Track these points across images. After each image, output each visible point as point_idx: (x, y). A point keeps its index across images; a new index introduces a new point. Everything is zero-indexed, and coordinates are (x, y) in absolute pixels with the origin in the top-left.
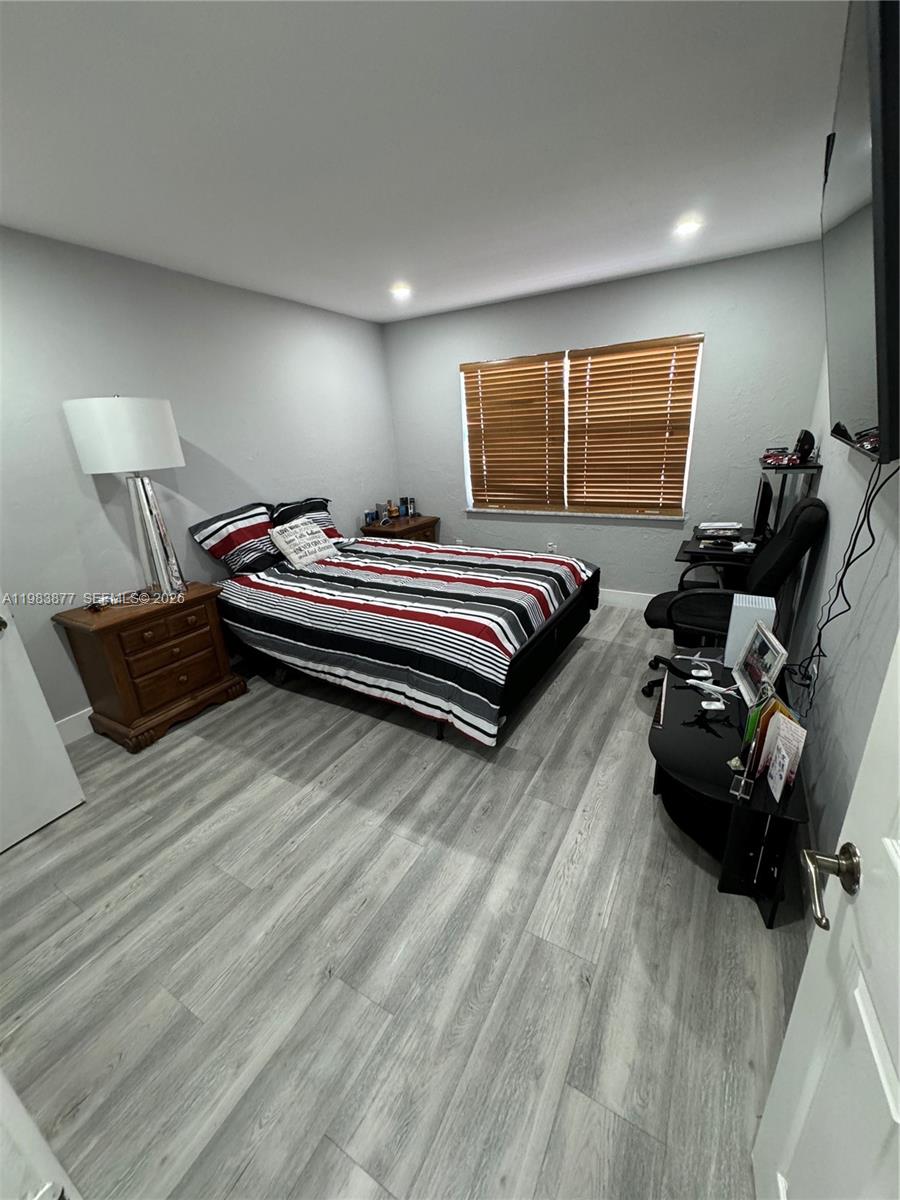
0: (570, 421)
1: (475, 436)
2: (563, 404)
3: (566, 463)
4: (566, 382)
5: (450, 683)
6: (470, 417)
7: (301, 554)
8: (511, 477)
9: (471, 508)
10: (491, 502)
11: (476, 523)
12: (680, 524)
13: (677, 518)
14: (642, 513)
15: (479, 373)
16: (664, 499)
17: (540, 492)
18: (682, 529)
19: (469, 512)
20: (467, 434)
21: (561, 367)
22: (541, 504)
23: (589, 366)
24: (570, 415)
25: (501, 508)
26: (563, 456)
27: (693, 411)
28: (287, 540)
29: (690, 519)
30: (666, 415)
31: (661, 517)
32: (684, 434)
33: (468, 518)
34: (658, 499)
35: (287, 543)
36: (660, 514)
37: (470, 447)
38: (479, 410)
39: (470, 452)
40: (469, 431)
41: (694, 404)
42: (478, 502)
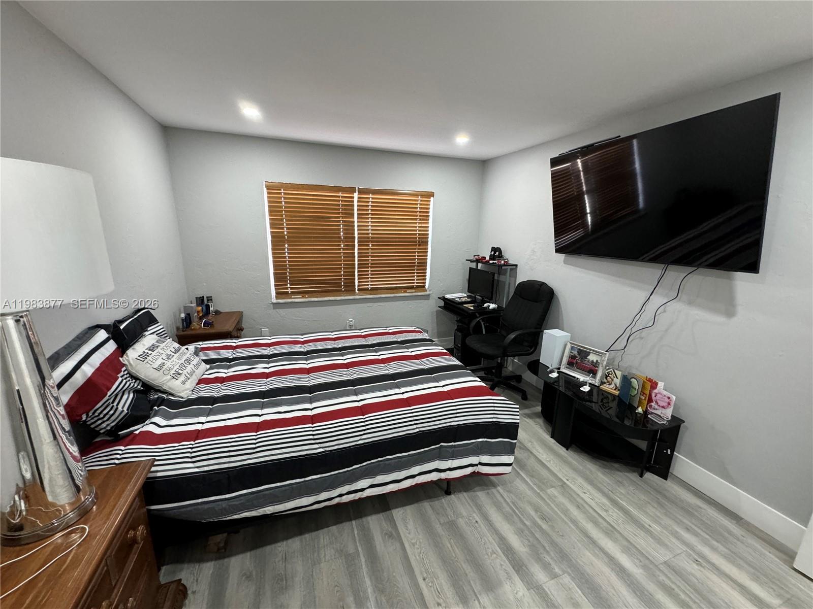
0: (358, 234)
1: (277, 240)
2: (353, 222)
3: (356, 263)
4: (356, 208)
5: (480, 440)
6: (272, 226)
7: (182, 378)
8: (312, 273)
9: (274, 300)
10: (293, 293)
11: (282, 312)
12: (427, 297)
13: (423, 293)
14: (406, 292)
15: (282, 191)
16: (417, 283)
17: (337, 284)
18: (429, 299)
19: (274, 304)
20: (270, 239)
21: (353, 197)
22: (338, 292)
23: (371, 200)
24: (358, 230)
25: (303, 297)
26: (354, 257)
27: (430, 233)
28: (156, 365)
29: (432, 293)
30: (416, 234)
31: (416, 294)
32: (426, 246)
33: (274, 309)
34: (414, 283)
35: (158, 369)
36: (415, 292)
37: (273, 249)
38: (282, 220)
39: (273, 254)
40: (272, 237)
41: (430, 229)
42: (279, 295)
